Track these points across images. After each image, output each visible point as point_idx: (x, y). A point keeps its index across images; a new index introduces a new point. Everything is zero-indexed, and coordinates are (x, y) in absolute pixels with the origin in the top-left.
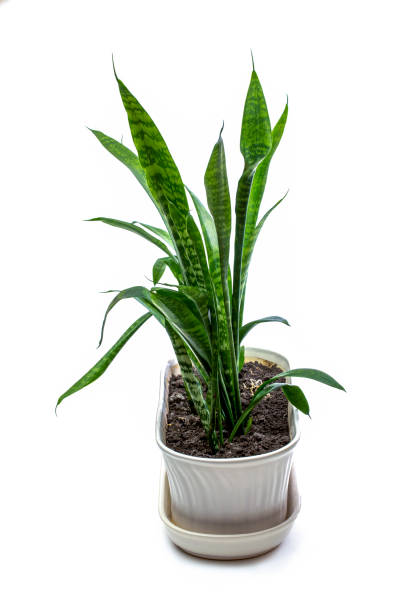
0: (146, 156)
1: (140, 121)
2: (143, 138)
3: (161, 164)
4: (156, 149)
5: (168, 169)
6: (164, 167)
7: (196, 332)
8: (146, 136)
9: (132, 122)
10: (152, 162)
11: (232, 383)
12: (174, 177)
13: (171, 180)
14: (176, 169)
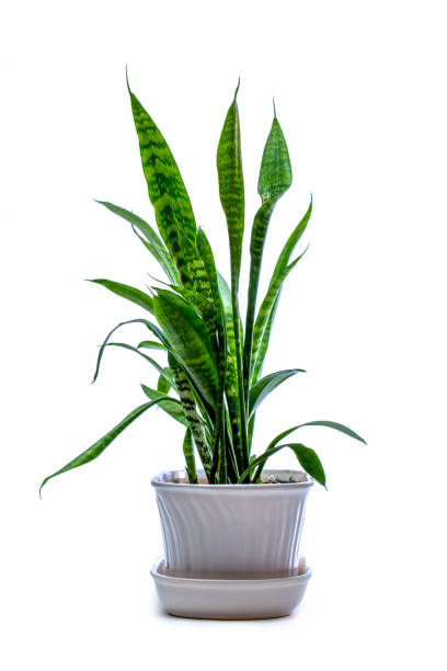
0: (156, 186)
1: (152, 143)
2: (154, 164)
3: (172, 194)
4: (167, 175)
5: (179, 199)
6: (175, 197)
7: (202, 364)
8: (157, 161)
9: (143, 147)
10: (163, 191)
11: (239, 434)
12: (185, 208)
13: (182, 212)
14: (188, 200)
